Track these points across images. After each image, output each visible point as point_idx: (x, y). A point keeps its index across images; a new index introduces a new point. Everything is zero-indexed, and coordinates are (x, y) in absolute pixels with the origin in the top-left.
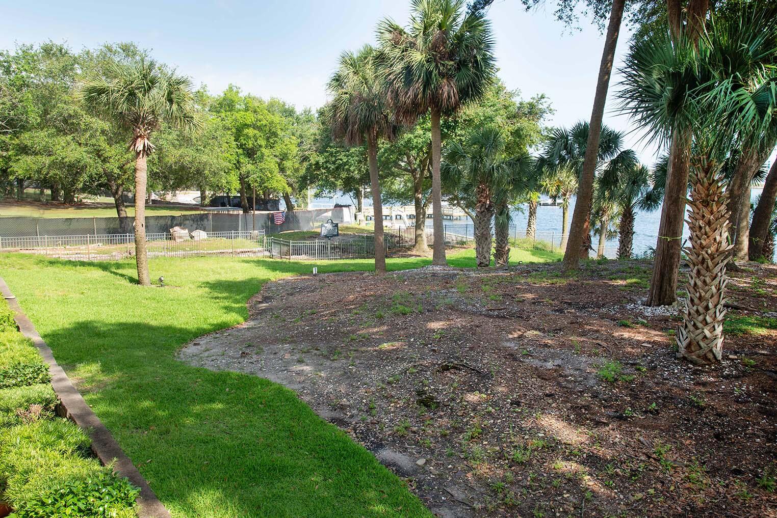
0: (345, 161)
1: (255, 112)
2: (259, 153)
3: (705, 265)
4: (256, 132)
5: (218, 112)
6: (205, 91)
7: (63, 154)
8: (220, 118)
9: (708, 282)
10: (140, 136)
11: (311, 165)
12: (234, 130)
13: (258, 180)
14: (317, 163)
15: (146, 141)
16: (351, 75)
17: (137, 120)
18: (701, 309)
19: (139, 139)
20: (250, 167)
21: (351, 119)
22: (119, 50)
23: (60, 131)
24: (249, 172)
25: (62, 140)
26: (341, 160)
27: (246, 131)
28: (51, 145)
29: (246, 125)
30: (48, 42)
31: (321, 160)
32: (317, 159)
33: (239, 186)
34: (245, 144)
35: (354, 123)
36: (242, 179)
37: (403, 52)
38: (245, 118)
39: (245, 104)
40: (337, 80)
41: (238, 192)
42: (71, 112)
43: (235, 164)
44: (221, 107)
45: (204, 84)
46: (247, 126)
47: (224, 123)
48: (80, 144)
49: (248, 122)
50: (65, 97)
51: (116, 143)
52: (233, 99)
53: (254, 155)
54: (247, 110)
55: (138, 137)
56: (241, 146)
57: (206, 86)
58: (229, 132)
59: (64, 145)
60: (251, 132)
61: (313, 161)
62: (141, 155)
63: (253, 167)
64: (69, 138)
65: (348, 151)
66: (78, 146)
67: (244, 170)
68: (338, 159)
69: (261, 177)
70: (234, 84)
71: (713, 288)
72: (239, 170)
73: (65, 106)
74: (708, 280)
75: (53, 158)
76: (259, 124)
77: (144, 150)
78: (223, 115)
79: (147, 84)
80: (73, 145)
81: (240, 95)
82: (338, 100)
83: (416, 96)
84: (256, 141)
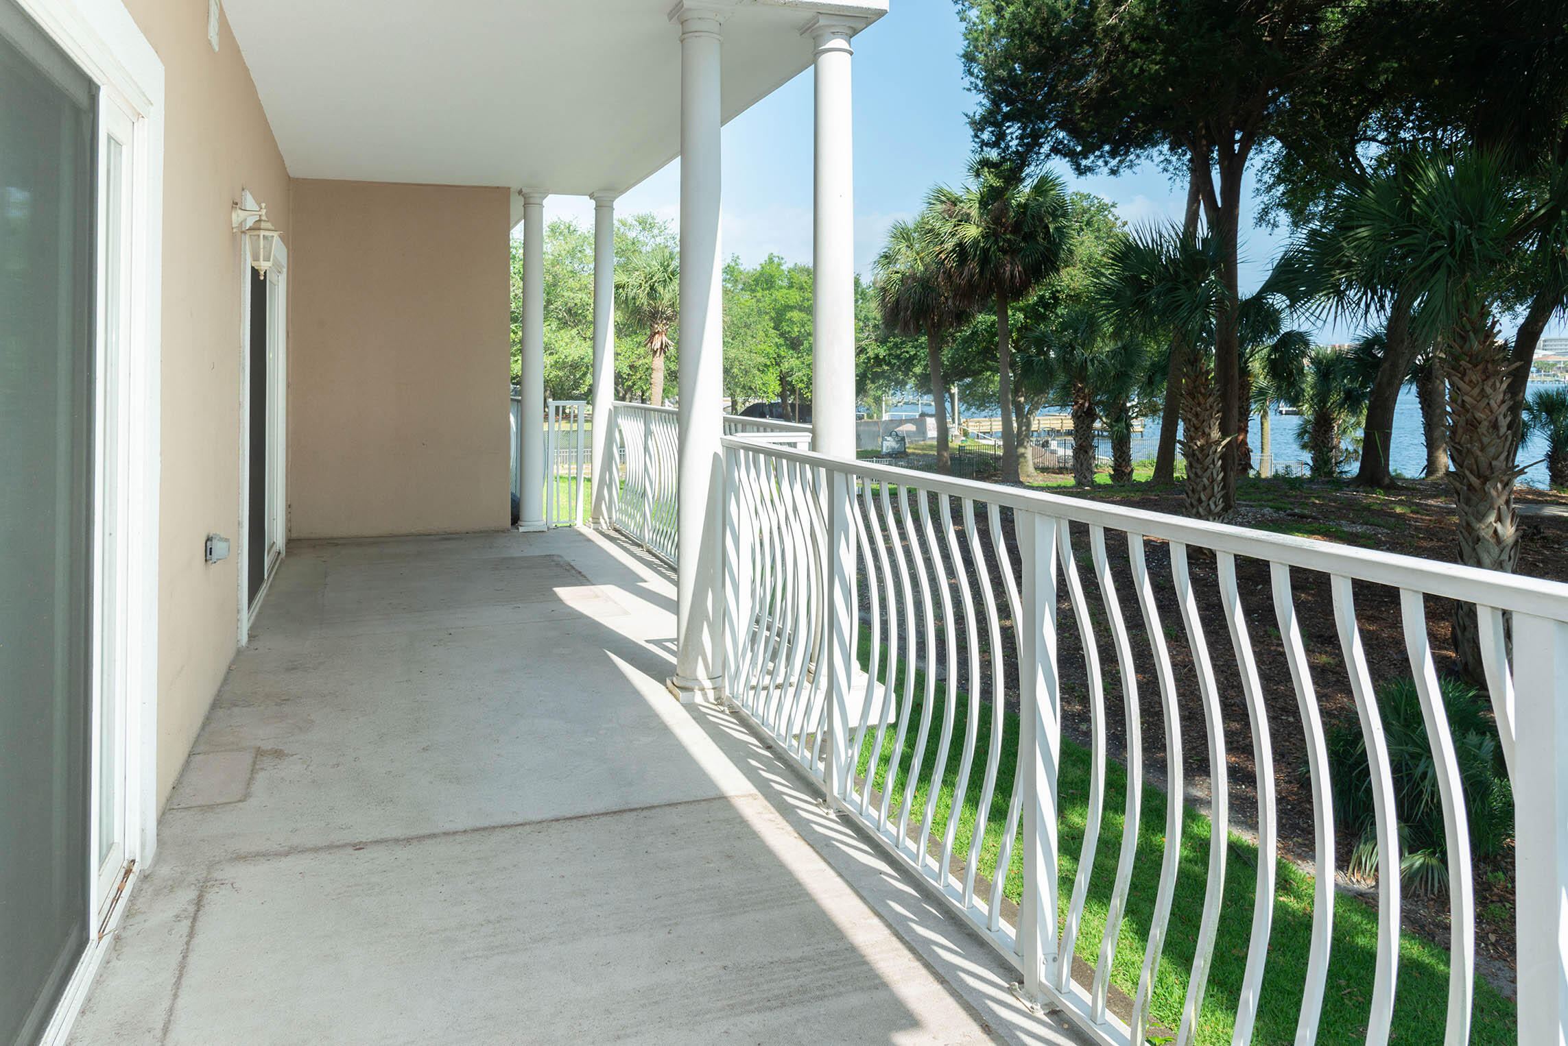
0: (912, 353)
1: (801, 288)
2: (806, 344)
3: (1195, 458)
4: (803, 315)
5: (753, 291)
6: (737, 265)
7: (566, 352)
8: (755, 300)
9: (1200, 474)
10: (658, 332)
11: (869, 359)
12: (773, 314)
13: (805, 379)
14: (877, 356)
15: (665, 338)
16: (904, 250)
17: (654, 315)
18: (1195, 503)
19: (657, 336)
20: (794, 362)
21: (903, 304)
22: (634, 222)
23: (563, 324)
24: (792, 370)
25: (566, 335)
26: (907, 352)
27: (789, 315)
28: (553, 341)
29: (788, 306)
30: (555, 219)
31: (882, 352)
32: (876, 351)
33: (779, 389)
34: (789, 332)
35: (907, 309)
36: (783, 379)
37: (955, 226)
38: (787, 298)
39: (789, 279)
40: (886, 257)
41: (778, 396)
42: (577, 301)
43: (774, 358)
44: (757, 285)
45: (736, 256)
46: (791, 308)
47: (760, 305)
48: (585, 339)
49: (791, 303)
50: (572, 283)
51: (626, 336)
52: (773, 274)
53: (799, 346)
54: (791, 286)
55: (655, 333)
56: (782, 335)
57: (738, 257)
58: (767, 317)
59: (567, 340)
60: (795, 315)
61: (871, 354)
62: (658, 353)
63: (798, 362)
64: (574, 332)
65: (917, 341)
66: (583, 342)
67: (785, 366)
68: (904, 352)
69: (808, 375)
70: (775, 254)
71: (1205, 480)
72: (779, 366)
73: (572, 295)
74: (1199, 472)
75: (555, 357)
76: (806, 304)
77: (661, 348)
78: (759, 295)
79: (668, 277)
80: (578, 340)
81: (784, 267)
82: (888, 281)
83: (972, 276)
84: (803, 326)
